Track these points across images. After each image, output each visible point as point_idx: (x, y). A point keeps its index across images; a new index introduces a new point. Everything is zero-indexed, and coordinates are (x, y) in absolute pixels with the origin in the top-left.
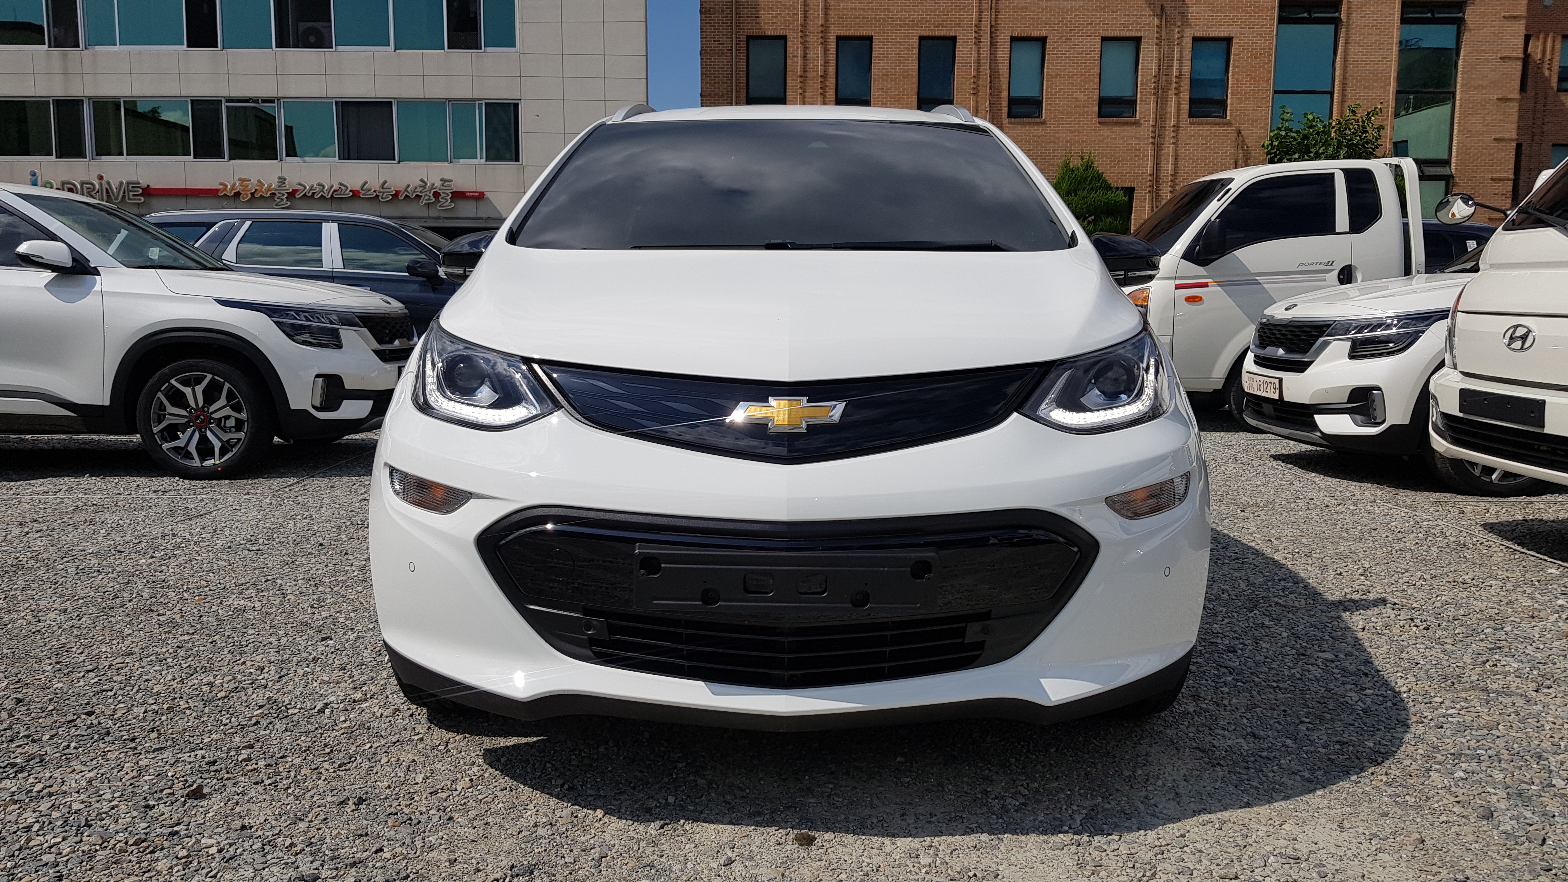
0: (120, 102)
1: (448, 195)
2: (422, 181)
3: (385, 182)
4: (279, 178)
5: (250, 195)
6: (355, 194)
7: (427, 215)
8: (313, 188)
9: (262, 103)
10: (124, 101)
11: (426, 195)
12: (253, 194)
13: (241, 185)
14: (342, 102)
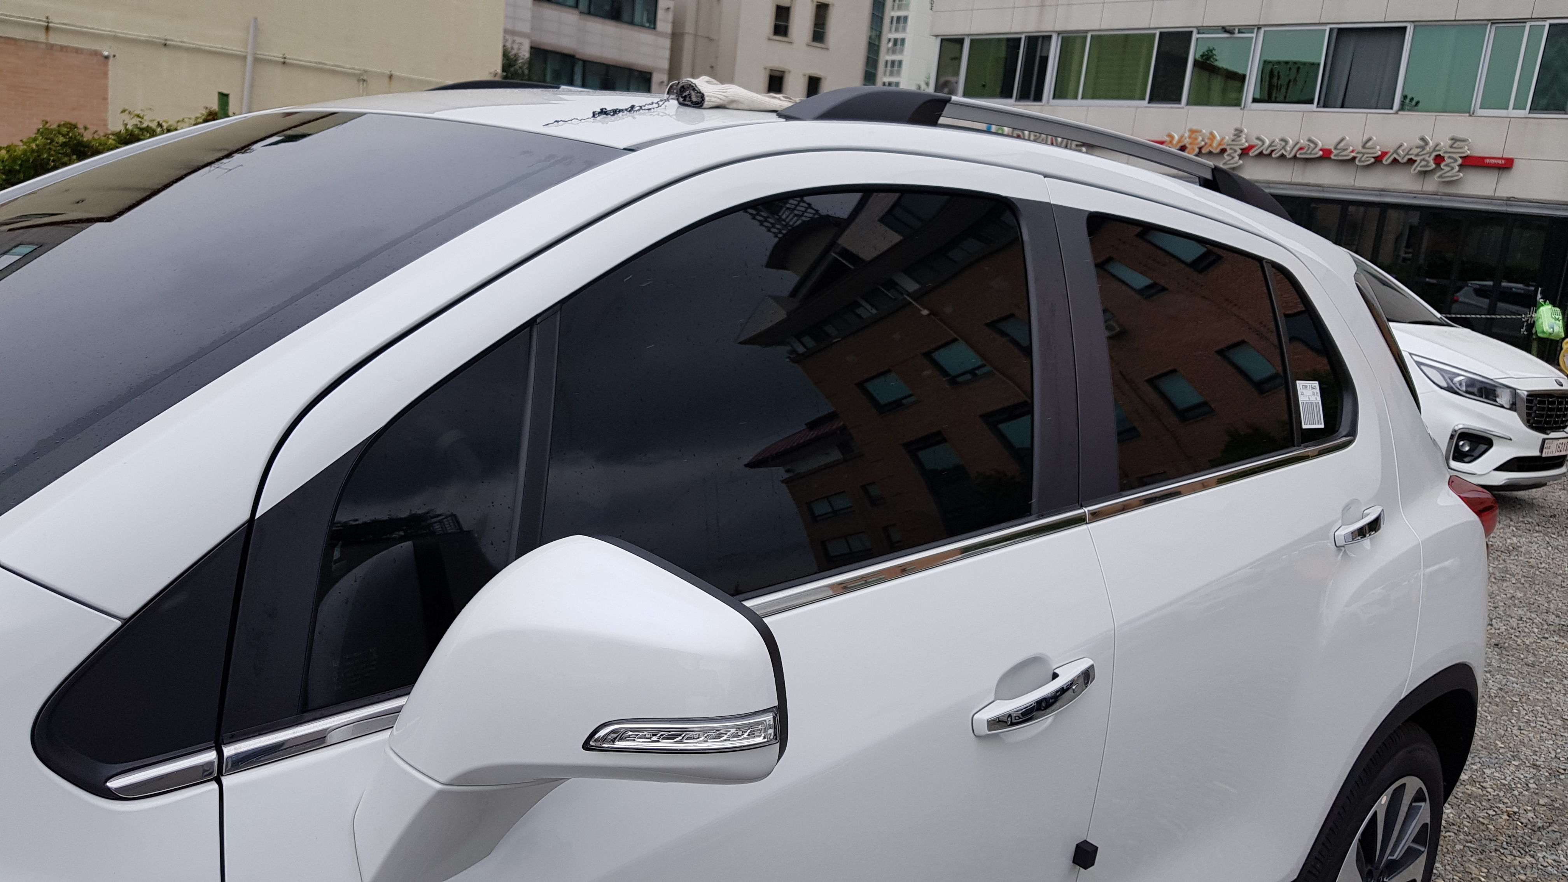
0: (1086, 37)
1: (1456, 161)
2: (1423, 139)
3: (1370, 139)
4: (1236, 130)
5: (1197, 150)
6: (1326, 156)
7: (1420, 189)
8: (1273, 144)
9: (1240, 32)
10: (1092, 36)
11: (1423, 160)
12: (1200, 149)
13: (1190, 137)
14: (1340, 30)
